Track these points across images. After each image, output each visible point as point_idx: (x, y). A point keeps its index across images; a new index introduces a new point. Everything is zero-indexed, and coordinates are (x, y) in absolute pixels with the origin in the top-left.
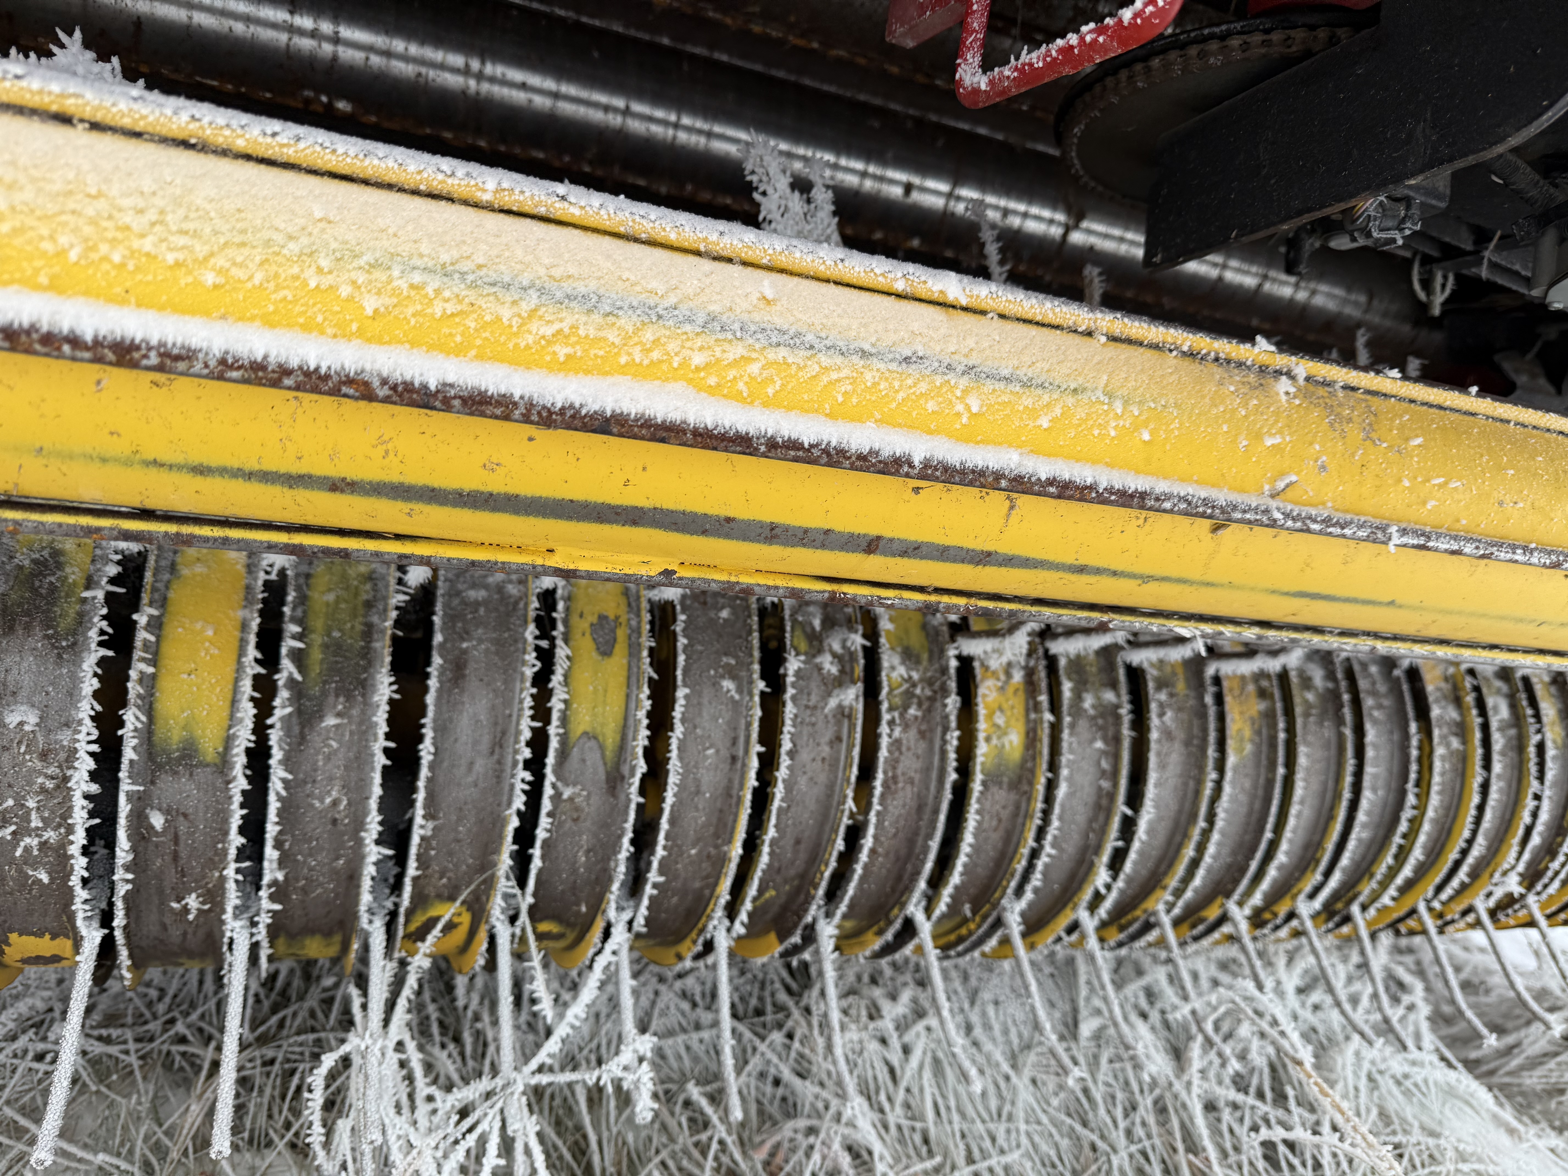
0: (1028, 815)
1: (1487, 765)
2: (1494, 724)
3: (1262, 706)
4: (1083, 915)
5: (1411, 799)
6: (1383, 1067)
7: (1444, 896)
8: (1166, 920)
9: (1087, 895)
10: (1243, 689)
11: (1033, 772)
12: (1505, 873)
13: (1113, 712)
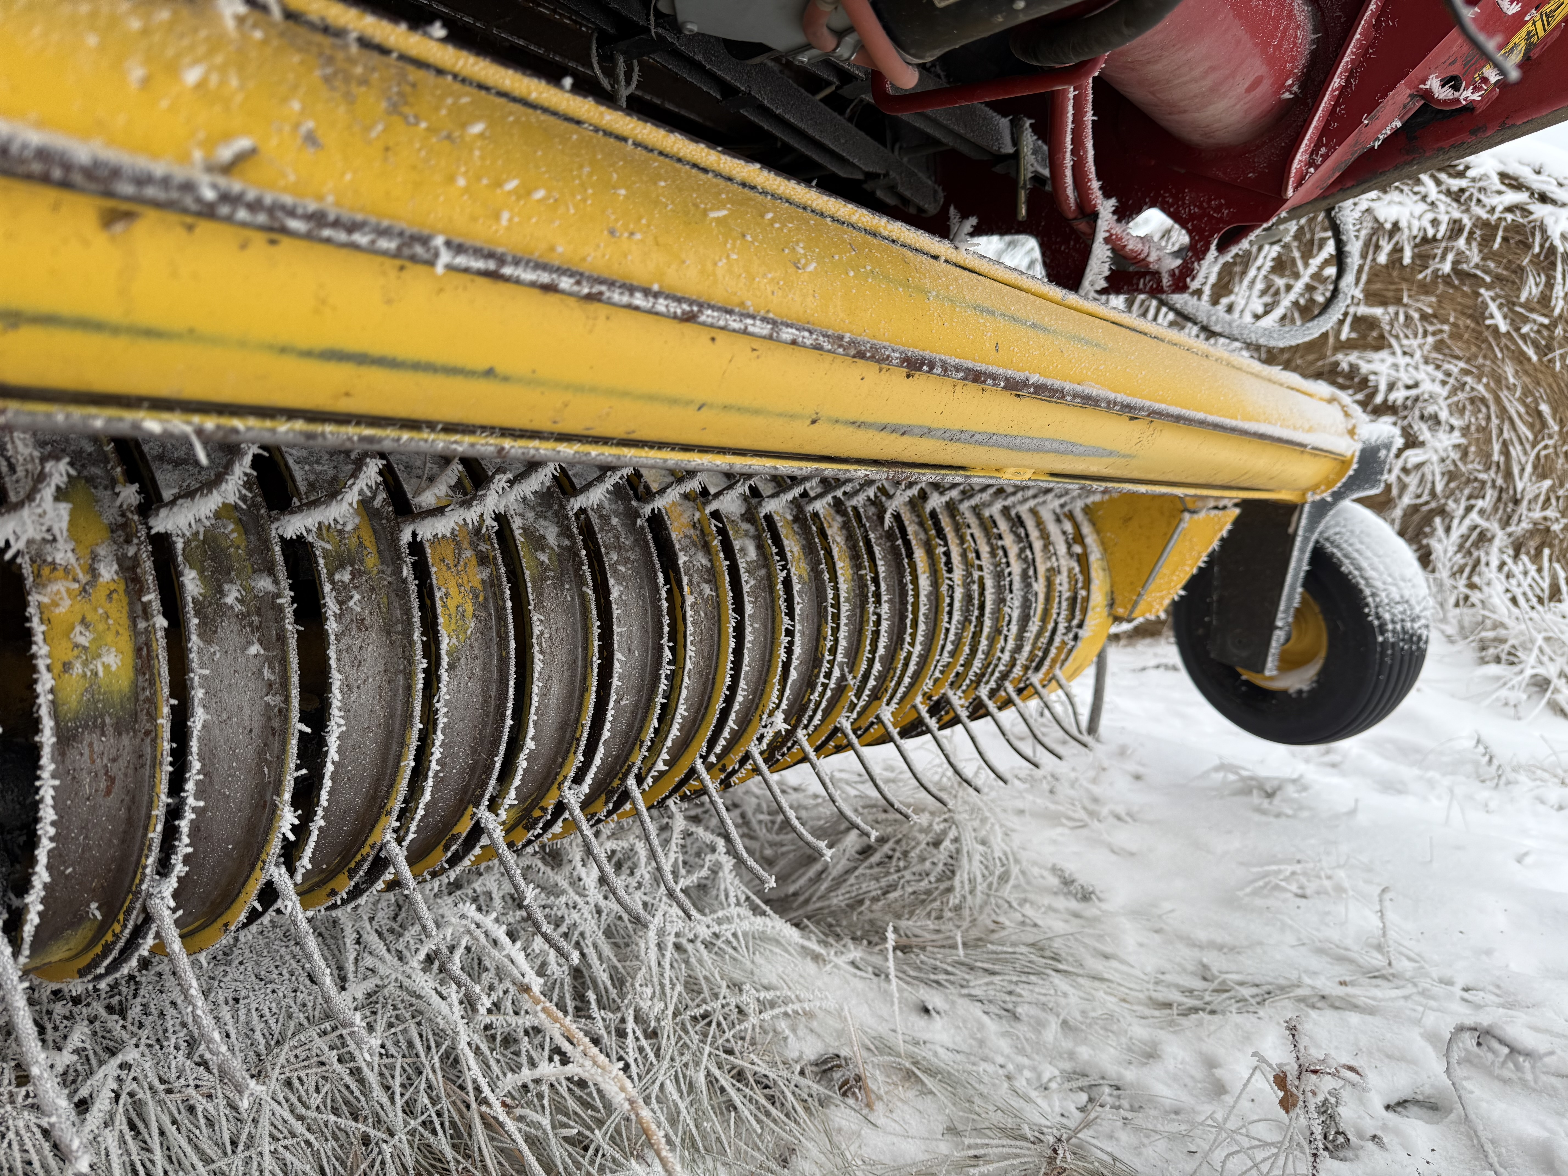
0: (155, 763)
1: (739, 608)
2: (742, 566)
3: (485, 574)
4: (279, 875)
5: (667, 654)
6: (691, 936)
7: (718, 749)
8: (399, 853)
9: (275, 846)
10: (458, 555)
11: (152, 703)
12: (771, 714)
13: (270, 603)
